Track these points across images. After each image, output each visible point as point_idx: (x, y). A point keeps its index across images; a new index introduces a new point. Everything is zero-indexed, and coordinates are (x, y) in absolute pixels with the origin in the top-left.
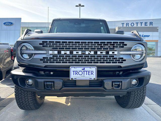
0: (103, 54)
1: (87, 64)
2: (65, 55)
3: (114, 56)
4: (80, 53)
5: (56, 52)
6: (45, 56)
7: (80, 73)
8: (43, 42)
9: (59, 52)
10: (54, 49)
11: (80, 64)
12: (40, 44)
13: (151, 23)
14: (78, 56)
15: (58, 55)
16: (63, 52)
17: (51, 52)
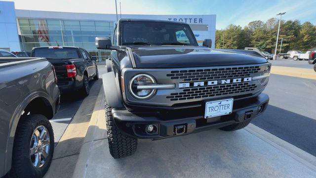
0: (239, 81)
1: (222, 96)
2: (198, 88)
3: (247, 84)
4: (216, 83)
5: (188, 85)
6: (174, 91)
7: (216, 109)
8: (172, 72)
9: (192, 84)
10: (186, 81)
11: (215, 97)
12: (168, 75)
13: (201, 20)
14: (214, 88)
15: (191, 89)
16: (196, 84)
17: (181, 86)
